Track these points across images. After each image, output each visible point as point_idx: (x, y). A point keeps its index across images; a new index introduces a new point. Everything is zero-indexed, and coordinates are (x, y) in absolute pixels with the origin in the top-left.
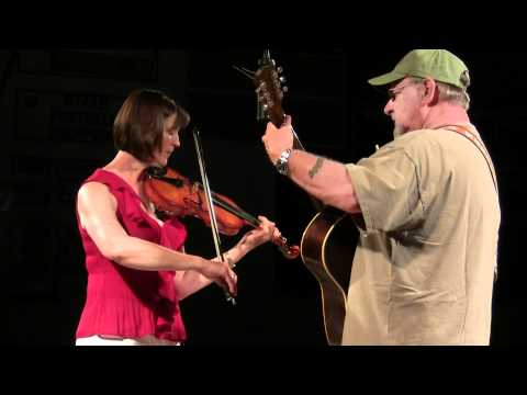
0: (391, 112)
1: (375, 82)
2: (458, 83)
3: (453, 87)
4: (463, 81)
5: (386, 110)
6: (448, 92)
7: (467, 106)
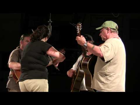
0: (101, 35)
1: (97, 29)
2: (115, 28)
3: (114, 29)
4: (116, 28)
5: (100, 35)
6: (113, 30)
7: (118, 33)
